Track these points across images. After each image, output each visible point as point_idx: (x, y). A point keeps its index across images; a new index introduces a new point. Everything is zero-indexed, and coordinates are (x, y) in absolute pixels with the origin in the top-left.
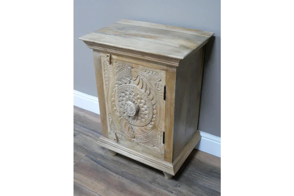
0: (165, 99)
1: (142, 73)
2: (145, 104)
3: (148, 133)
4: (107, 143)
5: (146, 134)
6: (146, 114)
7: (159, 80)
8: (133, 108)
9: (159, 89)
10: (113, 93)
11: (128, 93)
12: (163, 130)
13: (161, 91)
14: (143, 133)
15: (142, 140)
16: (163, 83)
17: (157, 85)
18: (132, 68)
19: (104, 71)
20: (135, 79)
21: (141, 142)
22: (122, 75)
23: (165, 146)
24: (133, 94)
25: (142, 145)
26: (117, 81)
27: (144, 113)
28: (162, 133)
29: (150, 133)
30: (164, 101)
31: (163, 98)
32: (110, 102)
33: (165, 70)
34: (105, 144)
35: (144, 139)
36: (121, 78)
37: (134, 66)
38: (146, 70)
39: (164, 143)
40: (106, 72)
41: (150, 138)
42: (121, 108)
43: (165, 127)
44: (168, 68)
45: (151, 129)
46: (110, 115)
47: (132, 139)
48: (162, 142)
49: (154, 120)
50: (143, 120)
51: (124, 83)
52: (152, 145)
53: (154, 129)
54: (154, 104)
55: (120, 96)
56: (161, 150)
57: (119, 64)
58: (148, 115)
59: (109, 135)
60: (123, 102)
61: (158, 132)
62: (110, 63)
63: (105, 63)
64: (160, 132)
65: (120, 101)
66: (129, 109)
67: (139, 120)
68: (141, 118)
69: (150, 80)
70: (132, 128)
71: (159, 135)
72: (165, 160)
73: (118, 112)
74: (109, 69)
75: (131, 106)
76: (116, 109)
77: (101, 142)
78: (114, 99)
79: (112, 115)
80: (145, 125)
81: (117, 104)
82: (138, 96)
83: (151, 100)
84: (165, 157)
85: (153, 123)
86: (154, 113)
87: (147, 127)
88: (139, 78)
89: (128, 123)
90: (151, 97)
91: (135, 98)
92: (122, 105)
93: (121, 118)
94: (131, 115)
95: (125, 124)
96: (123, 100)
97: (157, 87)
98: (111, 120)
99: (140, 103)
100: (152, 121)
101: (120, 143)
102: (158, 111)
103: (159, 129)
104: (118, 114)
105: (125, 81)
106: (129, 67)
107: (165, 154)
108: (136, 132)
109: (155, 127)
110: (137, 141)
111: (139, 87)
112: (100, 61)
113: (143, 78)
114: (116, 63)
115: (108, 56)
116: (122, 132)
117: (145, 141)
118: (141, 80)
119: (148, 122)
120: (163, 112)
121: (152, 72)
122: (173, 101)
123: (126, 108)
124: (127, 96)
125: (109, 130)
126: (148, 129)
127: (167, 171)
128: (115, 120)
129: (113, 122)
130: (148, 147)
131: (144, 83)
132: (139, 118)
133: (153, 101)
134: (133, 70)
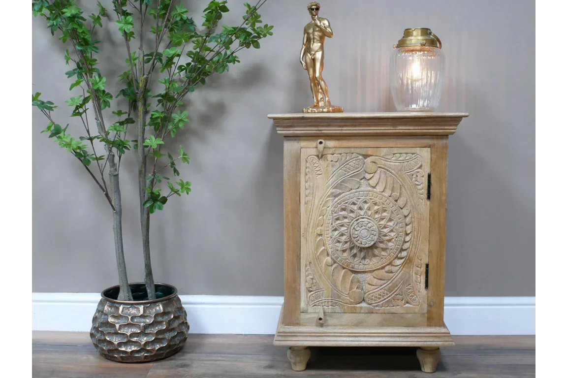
0: (429, 198)
1: (386, 162)
2: (390, 220)
3: (394, 277)
4: (299, 334)
5: (390, 281)
6: (389, 241)
7: (418, 166)
8: (374, 227)
9: (417, 183)
10: (321, 217)
11: (355, 207)
12: (425, 260)
13: (421, 185)
14: (383, 282)
15: (380, 298)
16: (427, 170)
17: (414, 176)
18: (366, 156)
19: (306, 175)
20: (372, 175)
21: (377, 306)
22: (345, 174)
23: (430, 295)
24: (366, 207)
25: (379, 310)
26: (335, 188)
27: (387, 238)
28: (423, 269)
29: (398, 277)
30: (428, 203)
31: (426, 196)
32: (311, 238)
33: (430, 146)
34: (294, 339)
35: (383, 297)
36: (341, 182)
37: (370, 152)
38: (394, 154)
39: (427, 286)
40: (309, 178)
41: (399, 288)
42: (336, 244)
43: (430, 252)
44: (435, 142)
45: (402, 268)
46: (308, 267)
47: (358, 305)
48: (423, 285)
49: (406, 246)
50: (383, 253)
51: (348, 189)
52: (403, 301)
53: (406, 265)
54: (408, 214)
55: (338, 219)
56: (422, 305)
57: (341, 154)
58: (395, 240)
59: (303, 316)
60: (343, 229)
61: (415, 268)
62: (321, 156)
63: (309, 160)
64: (420, 266)
65: (335, 230)
66: (364, 233)
67: (377, 256)
68: (381, 250)
69: (401, 170)
70: (359, 282)
71: (416, 274)
72: (429, 325)
73: (328, 255)
74: (317, 169)
75: (369, 225)
76: (324, 249)
77: (283, 339)
78: (322, 228)
79: (315, 264)
80: (388, 263)
81: (329, 237)
82: (376, 207)
83: (402, 208)
84: (428, 319)
85: (404, 254)
86: (408, 232)
87: (393, 265)
88: (379, 172)
89: (350, 273)
90: (401, 202)
91: (370, 213)
92: (340, 236)
93: (335, 265)
94: (367, 246)
95: (344, 276)
96: (342, 226)
97: (414, 179)
98: (312, 277)
99: (379, 221)
100: (402, 250)
101: (327, 326)
102: (415, 224)
103: (416, 261)
104: (329, 258)
105: (349, 186)
106: (360, 157)
107: (429, 312)
108: (366, 287)
109: (409, 261)
110: (369, 306)
111: (379, 189)
112: (297, 159)
113: (388, 171)
114: (333, 154)
115: (321, 143)
116: (336, 298)
117: (388, 298)
118: (383, 176)
119: (395, 256)
120: (426, 224)
121: (405, 155)
122: (444, 198)
123: (356, 232)
124: (352, 215)
125: (303, 305)
126: (394, 269)
127: (439, 343)
128: (320, 277)
129: (314, 281)
130: (393, 311)
131: (389, 179)
132: (376, 252)
133: (406, 208)
134: (369, 160)
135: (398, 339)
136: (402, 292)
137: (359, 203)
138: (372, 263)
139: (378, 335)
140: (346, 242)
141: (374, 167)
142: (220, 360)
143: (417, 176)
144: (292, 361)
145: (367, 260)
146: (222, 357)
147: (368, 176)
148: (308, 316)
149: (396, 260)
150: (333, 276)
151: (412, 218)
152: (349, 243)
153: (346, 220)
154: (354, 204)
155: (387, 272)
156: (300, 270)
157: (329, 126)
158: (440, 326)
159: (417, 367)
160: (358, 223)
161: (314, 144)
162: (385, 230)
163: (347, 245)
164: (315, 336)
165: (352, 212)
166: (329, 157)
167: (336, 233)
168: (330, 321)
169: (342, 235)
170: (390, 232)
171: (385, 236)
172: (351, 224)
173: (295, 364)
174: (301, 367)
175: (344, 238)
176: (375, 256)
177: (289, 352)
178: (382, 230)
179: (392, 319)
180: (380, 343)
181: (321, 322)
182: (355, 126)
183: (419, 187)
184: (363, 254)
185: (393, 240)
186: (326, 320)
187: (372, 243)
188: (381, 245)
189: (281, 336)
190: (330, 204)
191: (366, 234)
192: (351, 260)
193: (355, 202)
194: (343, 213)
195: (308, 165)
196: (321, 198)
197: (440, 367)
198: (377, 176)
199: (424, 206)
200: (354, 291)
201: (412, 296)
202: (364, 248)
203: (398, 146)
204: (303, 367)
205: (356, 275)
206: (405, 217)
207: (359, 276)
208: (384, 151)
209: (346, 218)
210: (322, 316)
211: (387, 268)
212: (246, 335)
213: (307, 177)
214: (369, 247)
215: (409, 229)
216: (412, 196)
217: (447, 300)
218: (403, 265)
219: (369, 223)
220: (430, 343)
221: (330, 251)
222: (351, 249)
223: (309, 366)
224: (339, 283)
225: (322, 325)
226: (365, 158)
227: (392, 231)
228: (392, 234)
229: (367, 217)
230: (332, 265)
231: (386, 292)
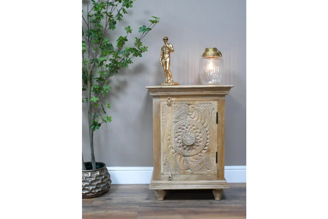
0: (217, 123)
1: (198, 107)
2: (200, 133)
3: (202, 158)
4: (160, 184)
5: (201, 160)
6: (200, 142)
7: (212, 109)
8: (193, 136)
9: (212, 116)
10: (170, 132)
11: (185, 127)
12: (216, 150)
14: (197, 160)
15: (196, 168)
16: (216, 110)
18: (189, 105)
19: (163, 113)
20: (192, 113)
21: (195, 171)
22: (180, 113)
23: (218, 166)
24: (189, 127)
25: (196, 173)
26: (175, 119)
27: (199, 141)
28: (215, 154)
29: (204, 158)
30: (217, 125)
31: (216, 122)
32: (165, 141)
33: (217, 100)
34: (158, 186)
35: (198, 167)
36: (178, 116)
37: (191, 103)
38: (202, 104)
39: (217, 162)
41: (204, 163)
42: (176, 144)
43: (218, 147)
44: (220, 98)
45: (206, 154)
46: (164, 154)
47: (186, 171)
48: (215, 161)
49: (207, 144)
50: (197, 148)
51: (181, 120)
52: (206, 169)
53: (208, 153)
54: (208, 130)
55: (177, 133)
56: (215, 170)
57: (178, 104)
58: (203, 142)
59: (162, 176)
60: (179, 137)
61: (212, 154)
62: (169, 105)
63: (164, 107)
64: (213, 153)
65: (176, 137)
66: (189, 139)
67: (195, 149)
68: (196, 146)
69: (204, 111)
70: (187, 160)
71: (212, 157)
72: (218, 179)
73: (173, 149)
74: (168, 110)
75: (191, 135)
76: (171, 146)
77: (153, 186)
78: (170, 137)
79: (167, 153)
80: (200, 152)
81: (173, 140)
82: (194, 127)
83: (205, 128)
84: (218, 177)
85: (206, 148)
86: (208, 138)
87: (201, 153)
88: (195, 111)
89: (183, 156)
90: (205, 125)
91: (191, 130)
92: (178, 140)
93: (176, 153)
94: (190, 144)
95: (180, 158)
96: (179, 136)
97: (210, 115)
98: (166, 158)
99: (195, 133)
100: (206, 146)
101: (173, 180)
102: (211, 135)
103: (212, 151)
104: (173, 150)
105: (182, 118)
106: (187, 105)
107: (218, 173)
108: (190, 163)
109: (208, 151)
110: (191, 171)
111: (195, 119)
112: (159, 106)
113: (199, 111)
114: (174, 104)
115: (169, 99)
116: (176, 168)
117: (199, 167)
118: (197, 113)
119: (203, 149)
120: (216, 134)
121: (206, 104)
122: (223, 123)
123: (185, 139)
124: (183, 131)
125: (162, 171)
126: (202, 154)
127: (222, 187)
128: (170, 158)
129: (167, 160)
130: (202, 173)
131: (199, 115)
132: (194, 147)
133: (207, 127)
134: (190, 106)
135: (204, 186)
136: (206, 165)
137: (186, 125)
138: (192, 152)
139: (196, 184)
140: (181, 143)
141: (193, 109)
142: (125, 196)
143: (212, 113)
144: (158, 196)
145: (190, 151)
146: (126, 195)
147: (190, 114)
148: (164, 176)
149: (203, 151)
150: (175, 158)
151: (210, 132)
152: (182, 143)
153: (181, 133)
154: (184, 126)
155: (199, 156)
156: (160, 155)
157: (172, 92)
158: (223, 180)
159: (213, 198)
160: (186, 135)
161: (166, 99)
162: (198, 137)
163: (181, 144)
164: (167, 185)
165: (183, 129)
166: (173, 105)
167: (177, 139)
168: (175, 178)
169: (179, 140)
170: (200, 138)
171: (198, 140)
172: (183, 135)
173: (159, 197)
174: (161, 199)
175: (180, 141)
176: (194, 149)
177: (156, 192)
178: (197, 137)
179: (202, 177)
180: (196, 187)
181: (170, 179)
182: (184, 91)
183: (213, 118)
184: (188, 148)
185: (202, 142)
186: (172, 178)
187: (192, 143)
188: (197, 144)
189: (153, 185)
190: (174, 126)
191: (190, 139)
192: (183, 151)
193: (185, 125)
194: (180, 130)
195: (163, 109)
196: (170, 123)
197: (223, 198)
198: (194, 113)
199: (215, 126)
200: (185, 165)
201: (210, 166)
202: (189, 146)
203: (203, 100)
204: (163, 199)
205: (185, 158)
206: (207, 131)
207: (187, 158)
208: (197, 102)
209: (180, 132)
210: (170, 176)
211: (199, 154)
212: (137, 184)
213: (163, 114)
214: (191, 145)
215: (208, 137)
216: (210, 122)
217: (226, 167)
218: (206, 152)
219: (191, 134)
220: (218, 187)
221: (174, 147)
222: (183, 146)
223: (165, 198)
224: (178, 161)
225: (170, 180)
226: (189, 106)
227: (201, 138)
228: (201, 139)
229: (190, 131)
230: (175, 153)
231: (199, 165)
